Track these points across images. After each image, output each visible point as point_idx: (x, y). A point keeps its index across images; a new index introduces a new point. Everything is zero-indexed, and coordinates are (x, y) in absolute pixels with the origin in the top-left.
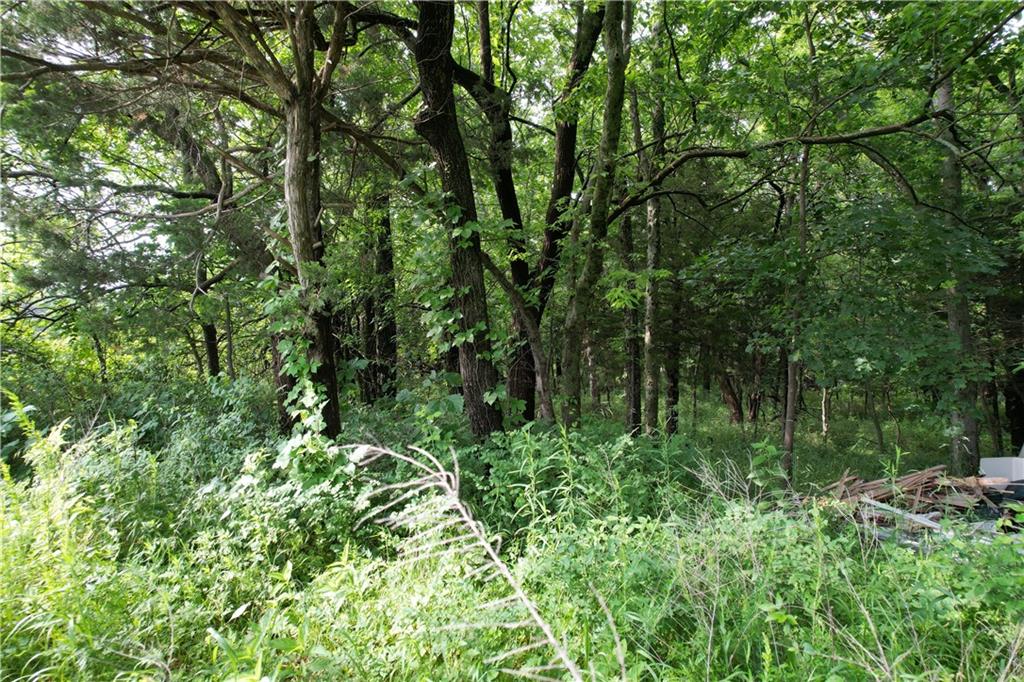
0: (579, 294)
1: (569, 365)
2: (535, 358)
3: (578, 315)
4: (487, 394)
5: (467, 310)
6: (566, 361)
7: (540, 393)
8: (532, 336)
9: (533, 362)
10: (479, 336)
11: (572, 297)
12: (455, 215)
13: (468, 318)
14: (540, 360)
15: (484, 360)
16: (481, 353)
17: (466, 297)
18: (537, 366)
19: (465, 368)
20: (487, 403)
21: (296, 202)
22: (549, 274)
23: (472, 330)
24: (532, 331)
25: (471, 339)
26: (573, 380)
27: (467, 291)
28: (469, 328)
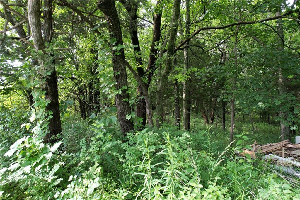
0: (163, 78)
1: (159, 105)
2: (146, 102)
3: (162, 86)
4: (127, 115)
5: (119, 81)
6: (158, 103)
7: (148, 115)
8: (145, 94)
9: (146, 103)
10: (124, 91)
11: (160, 79)
12: (114, 42)
13: (119, 85)
14: (148, 102)
15: (126, 101)
16: (125, 99)
17: (119, 75)
18: (147, 105)
19: (118, 105)
20: (127, 119)
21: (34, 25)
22: (151, 72)
23: (121, 89)
24: (145, 92)
25: (120, 92)
26: (160, 110)
27: (119, 73)
28: (120, 88)
